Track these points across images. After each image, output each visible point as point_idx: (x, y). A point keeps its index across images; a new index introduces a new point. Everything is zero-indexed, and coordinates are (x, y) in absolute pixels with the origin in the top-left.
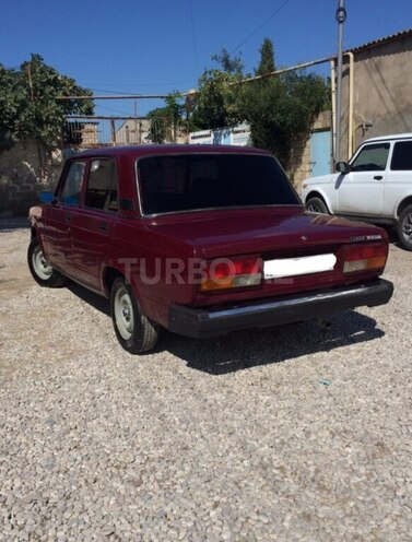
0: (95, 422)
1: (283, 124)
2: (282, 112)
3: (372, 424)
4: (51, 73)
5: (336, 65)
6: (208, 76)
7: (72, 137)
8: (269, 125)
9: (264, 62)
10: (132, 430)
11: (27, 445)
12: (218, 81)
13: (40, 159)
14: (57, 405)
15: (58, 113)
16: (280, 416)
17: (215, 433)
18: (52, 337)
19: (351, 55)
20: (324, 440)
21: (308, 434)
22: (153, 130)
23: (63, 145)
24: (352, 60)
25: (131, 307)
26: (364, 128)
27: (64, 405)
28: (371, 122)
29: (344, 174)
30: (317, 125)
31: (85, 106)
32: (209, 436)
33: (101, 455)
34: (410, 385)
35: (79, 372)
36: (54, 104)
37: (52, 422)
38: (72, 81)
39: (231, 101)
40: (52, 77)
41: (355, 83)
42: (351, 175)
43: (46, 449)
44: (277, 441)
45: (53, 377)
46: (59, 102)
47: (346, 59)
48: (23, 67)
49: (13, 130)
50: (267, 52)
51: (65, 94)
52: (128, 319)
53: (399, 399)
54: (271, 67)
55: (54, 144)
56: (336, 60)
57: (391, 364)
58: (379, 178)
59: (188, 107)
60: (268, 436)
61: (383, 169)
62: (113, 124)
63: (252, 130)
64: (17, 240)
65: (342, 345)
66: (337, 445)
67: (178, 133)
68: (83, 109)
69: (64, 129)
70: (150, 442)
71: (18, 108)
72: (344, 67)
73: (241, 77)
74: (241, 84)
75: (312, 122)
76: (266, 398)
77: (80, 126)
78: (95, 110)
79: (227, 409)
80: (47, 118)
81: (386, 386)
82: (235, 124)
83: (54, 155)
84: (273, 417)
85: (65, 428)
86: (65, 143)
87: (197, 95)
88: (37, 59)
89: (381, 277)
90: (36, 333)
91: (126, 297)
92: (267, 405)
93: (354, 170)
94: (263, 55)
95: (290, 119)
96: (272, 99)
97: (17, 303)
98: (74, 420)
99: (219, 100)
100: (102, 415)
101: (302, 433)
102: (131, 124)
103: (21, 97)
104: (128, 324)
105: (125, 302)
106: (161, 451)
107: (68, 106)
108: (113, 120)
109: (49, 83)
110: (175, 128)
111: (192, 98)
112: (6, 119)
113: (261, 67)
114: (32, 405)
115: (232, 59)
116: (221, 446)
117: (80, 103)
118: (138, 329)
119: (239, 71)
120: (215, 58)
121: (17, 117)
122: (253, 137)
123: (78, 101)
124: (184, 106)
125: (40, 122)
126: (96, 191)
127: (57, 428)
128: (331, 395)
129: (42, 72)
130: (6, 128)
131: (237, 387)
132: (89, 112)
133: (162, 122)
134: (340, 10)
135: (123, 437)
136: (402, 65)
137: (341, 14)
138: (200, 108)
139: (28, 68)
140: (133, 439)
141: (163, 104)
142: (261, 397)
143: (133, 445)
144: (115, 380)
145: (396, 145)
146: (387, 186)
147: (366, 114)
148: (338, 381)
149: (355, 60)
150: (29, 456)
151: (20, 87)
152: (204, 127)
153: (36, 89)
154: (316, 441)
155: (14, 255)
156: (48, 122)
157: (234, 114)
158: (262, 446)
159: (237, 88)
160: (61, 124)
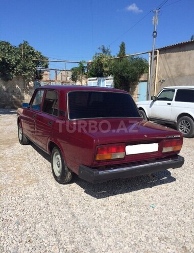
0: (40, 224)
1: (128, 77)
2: (127, 72)
3: (178, 234)
4: (31, 49)
5: (151, 55)
6: (97, 55)
7: (38, 76)
8: (122, 77)
9: (121, 51)
10: (58, 231)
11: (4, 238)
12: (101, 58)
13: (24, 84)
14: (22, 213)
15: (33, 66)
16: (132, 226)
17: (101, 236)
18: (22, 172)
19: (158, 51)
20: (156, 243)
21: (147, 239)
22: (72, 76)
23: (34, 80)
24: (158, 53)
25: (61, 161)
26: (161, 82)
27: (25, 213)
28: (165, 79)
29: (154, 101)
30: (142, 79)
31: (45, 64)
32: (97, 238)
33: (42, 247)
34: (193, 210)
35: (33, 193)
36: (32, 62)
37: (18, 224)
38: (40, 53)
39: (106, 66)
40: (31, 51)
41: (159, 63)
42: (157, 102)
43: (14, 241)
44: (133, 243)
45: (21, 195)
46: (34, 61)
47: (156, 53)
48: (20, 46)
49: (13, 72)
50: (123, 47)
51: (37, 58)
52: (59, 167)
53: (189, 218)
54: (124, 54)
55: (31, 79)
56: (151, 53)
57: (182, 197)
58: (169, 104)
59: (88, 67)
60: (127, 239)
61: (171, 100)
62: (56, 72)
63: (114, 79)
64: (11, 120)
65: (158, 184)
66: (163, 247)
67: (83, 78)
68: (44, 65)
69: (35, 73)
70: (68, 240)
71: (16, 63)
72: (155, 56)
73: (111, 57)
74: (111, 60)
75: (140, 78)
76: (125, 215)
77: (42, 72)
78: (49, 66)
79: (106, 221)
80: (28, 68)
81: (182, 210)
82: (107, 76)
83: (30, 83)
84: (129, 227)
85: (24, 228)
86: (35, 79)
87: (92, 63)
88: (26, 43)
89: (178, 154)
90: (15, 169)
91: (59, 156)
92: (126, 218)
93: (159, 99)
94: (121, 48)
95: (130, 75)
96: (123, 67)
97: (8, 152)
98: (30, 223)
99: (101, 65)
100: (44, 220)
101: (144, 238)
102: (64, 73)
103: (18, 58)
104: (59, 169)
105: (58, 158)
106: (73, 246)
107: (37, 63)
108: (56, 70)
109: (30, 53)
110: (82, 76)
111: (90, 64)
112: (11, 67)
113: (120, 53)
114: (9, 212)
115: (106, 49)
116: (104, 245)
117: (43, 62)
118: (63, 173)
119: (109, 54)
120: (99, 48)
121: (16, 66)
122: (115, 82)
123: (42, 62)
124: (86, 67)
125: (25, 69)
126: (49, 99)
127: (21, 228)
128: (156, 214)
129: (27, 48)
130: (10, 71)
131: (110, 206)
132: (46, 66)
133: (76, 73)
134: (154, 32)
135: (54, 235)
136: (179, 57)
137: (155, 34)
138: (93, 68)
139: (22, 46)
140: (59, 238)
141: (77, 66)
142: (122, 213)
143: (59, 241)
144: (51, 199)
145: (178, 90)
146: (173, 108)
147: (163, 76)
148: (159, 205)
149: (160, 54)
150: (5, 245)
151: (18, 54)
152: (94, 76)
153: (24, 55)
154: (152, 243)
155: (9, 127)
156: (29, 69)
157: (107, 72)
158: (125, 246)
159: (109, 62)
160: (34, 71)
